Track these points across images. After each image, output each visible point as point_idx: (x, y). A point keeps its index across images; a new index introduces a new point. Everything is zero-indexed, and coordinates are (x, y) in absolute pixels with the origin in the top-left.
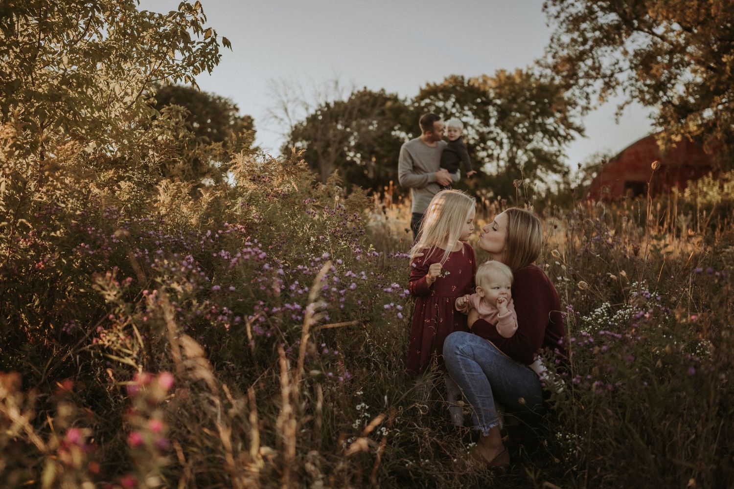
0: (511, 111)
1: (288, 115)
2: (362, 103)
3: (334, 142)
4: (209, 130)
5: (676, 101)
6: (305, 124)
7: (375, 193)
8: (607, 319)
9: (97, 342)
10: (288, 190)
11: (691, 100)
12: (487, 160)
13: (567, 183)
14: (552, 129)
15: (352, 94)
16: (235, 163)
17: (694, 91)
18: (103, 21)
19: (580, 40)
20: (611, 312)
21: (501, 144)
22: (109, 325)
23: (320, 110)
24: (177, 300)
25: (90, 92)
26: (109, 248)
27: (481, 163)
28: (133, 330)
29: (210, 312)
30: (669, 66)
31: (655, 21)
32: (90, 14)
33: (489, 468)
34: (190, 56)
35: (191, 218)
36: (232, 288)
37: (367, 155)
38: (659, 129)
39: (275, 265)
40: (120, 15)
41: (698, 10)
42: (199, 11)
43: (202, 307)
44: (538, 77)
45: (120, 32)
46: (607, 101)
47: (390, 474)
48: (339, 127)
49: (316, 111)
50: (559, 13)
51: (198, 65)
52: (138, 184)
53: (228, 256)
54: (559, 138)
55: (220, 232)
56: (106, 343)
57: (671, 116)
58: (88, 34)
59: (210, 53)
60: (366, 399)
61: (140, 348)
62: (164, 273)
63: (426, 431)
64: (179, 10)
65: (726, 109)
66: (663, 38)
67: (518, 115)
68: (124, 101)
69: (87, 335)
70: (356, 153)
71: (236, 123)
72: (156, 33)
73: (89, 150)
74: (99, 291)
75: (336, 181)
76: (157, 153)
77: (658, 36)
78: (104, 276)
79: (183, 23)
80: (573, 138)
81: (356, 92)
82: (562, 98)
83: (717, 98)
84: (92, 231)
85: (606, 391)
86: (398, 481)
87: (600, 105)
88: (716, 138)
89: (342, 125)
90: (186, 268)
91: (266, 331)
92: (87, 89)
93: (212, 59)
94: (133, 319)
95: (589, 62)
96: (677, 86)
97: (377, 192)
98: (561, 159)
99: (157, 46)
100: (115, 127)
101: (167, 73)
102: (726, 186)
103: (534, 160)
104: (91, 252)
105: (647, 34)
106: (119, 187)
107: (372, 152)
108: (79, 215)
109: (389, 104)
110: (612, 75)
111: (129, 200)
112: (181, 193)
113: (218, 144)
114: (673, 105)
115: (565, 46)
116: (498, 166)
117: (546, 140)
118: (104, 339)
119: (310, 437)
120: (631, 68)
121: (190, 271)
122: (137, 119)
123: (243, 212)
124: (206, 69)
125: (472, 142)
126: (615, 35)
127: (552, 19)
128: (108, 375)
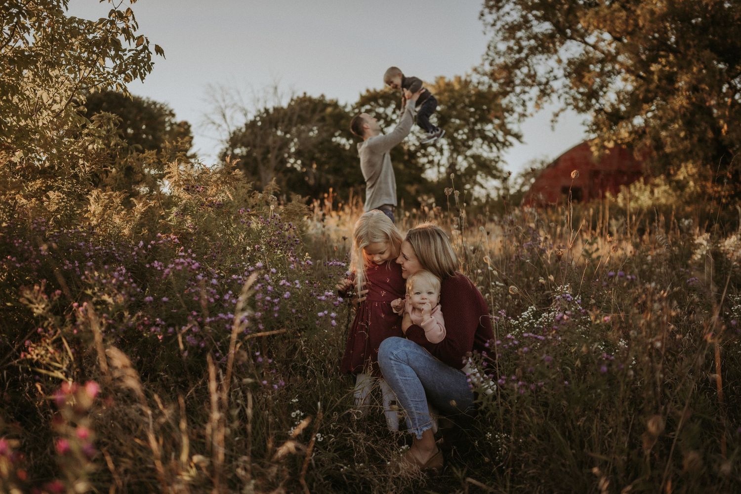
0: (451, 117)
1: (226, 121)
2: (302, 109)
3: (274, 148)
4: (144, 136)
5: (608, 109)
6: (244, 130)
7: (314, 200)
8: (533, 322)
9: (25, 356)
10: (223, 200)
11: (623, 108)
12: (427, 166)
13: (507, 189)
14: (490, 135)
15: (292, 100)
16: (170, 173)
17: (624, 98)
18: (30, 26)
19: (516, 48)
20: (536, 315)
21: (441, 151)
22: (37, 339)
23: (259, 116)
24: (108, 312)
25: (15, 99)
26: (37, 261)
27: (422, 169)
28: (63, 343)
29: (143, 324)
30: (601, 74)
31: (586, 31)
32: (15, 20)
33: (423, 470)
34: (121, 64)
35: (124, 228)
36: (165, 299)
37: (307, 162)
38: (593, 136)
39: (209, 275)
40: (47, 21)
41: (627, 20)
42: (131, 18)
43: (134, 319)
44: (476, 85)
45: (47, 38)
46: (543, 108)
47: (325, 479)
48: (279, 133)
49: (255, 117)
50: (495, 21)
51: (130, 73)
52: (68, 194)
53: (161, 266)
54: (498, 145)
55: (153, 242)
56: (35, 357)
57: (604, 124)
58: (13, 40)
59: (142, 61)
60: (301, 406)
61: (70, 361)
62: (95, 285)
63: (361, 436)
64: (109, 17)
65: (654, 117)
66: (595, 47)
67: (458, 121)
68: (52, 109)
69: (14, 350)
70: (296, 159)
71: (172, 129)
72: (86, 40)
73: (16, 159)
74: (27, 305)
75: (274, 189)
76: (88, 162)
77: (590, 45)
78: (31, 289)
79: (114, 31)
80: (511, 144)
81: (295, 98)
82: (501, 105)
83: (645, 106)
84: (19, 243)
85: (529, 390)
86: (333, 486)
87: (537, 112)
88: (645, 145)
89: (282, 131)
90: (118, 280)
91: (200, 341)
92: (12, 96)
93: (144, 67)
94: (62, 332)
95: (525, 70)
96: (608, 94)
97: (317, 199)
98: (500, 165)
99: (86, 53)
100: (43, 136)
101: (98, 81)
102: (656, 191)
103: (474, 166)
104: (18, 265)
105: (580, 43)
106: (48, 197)
107: (313, 159)
108: (5, 227)
109: (329, 110)
110: (547, 83)
111: (57, 211)
112: (113, 202)
113: (152, 152)
114: (606, 113)
115: (502, 53)
116: (439, 172)
117: (485, 147)
118: (32, 353)
119: (244, 445)
120: (566, 76)
121: (122, 282)
122: (66, 127)
123: (177, 222)
124: (138, 76)
125: (412, 148)
126: (549, 43)
127: (489, 27)
128: (37, 389)
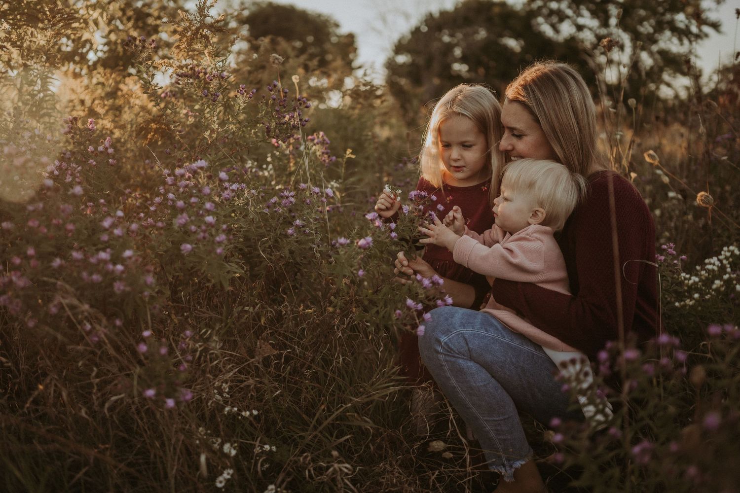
0: (635, 9)
3: (438, 55)
6: (409, 37)
12: (606, 65)
21: (622, 48)
23: (424, 21)
37: (473, 67)
48: (446, 38)
49: (420, 23)
54: (691, 37)
67: (643, 12)
70: (463, 64)
80: (706, 35)
89: (448, 35)
98: (693, 60)
103: (661, 64)
107: (480, 63)
109: (496, 10)
116: (619, 72)
117: (675, 40)
125: (589, 46)
